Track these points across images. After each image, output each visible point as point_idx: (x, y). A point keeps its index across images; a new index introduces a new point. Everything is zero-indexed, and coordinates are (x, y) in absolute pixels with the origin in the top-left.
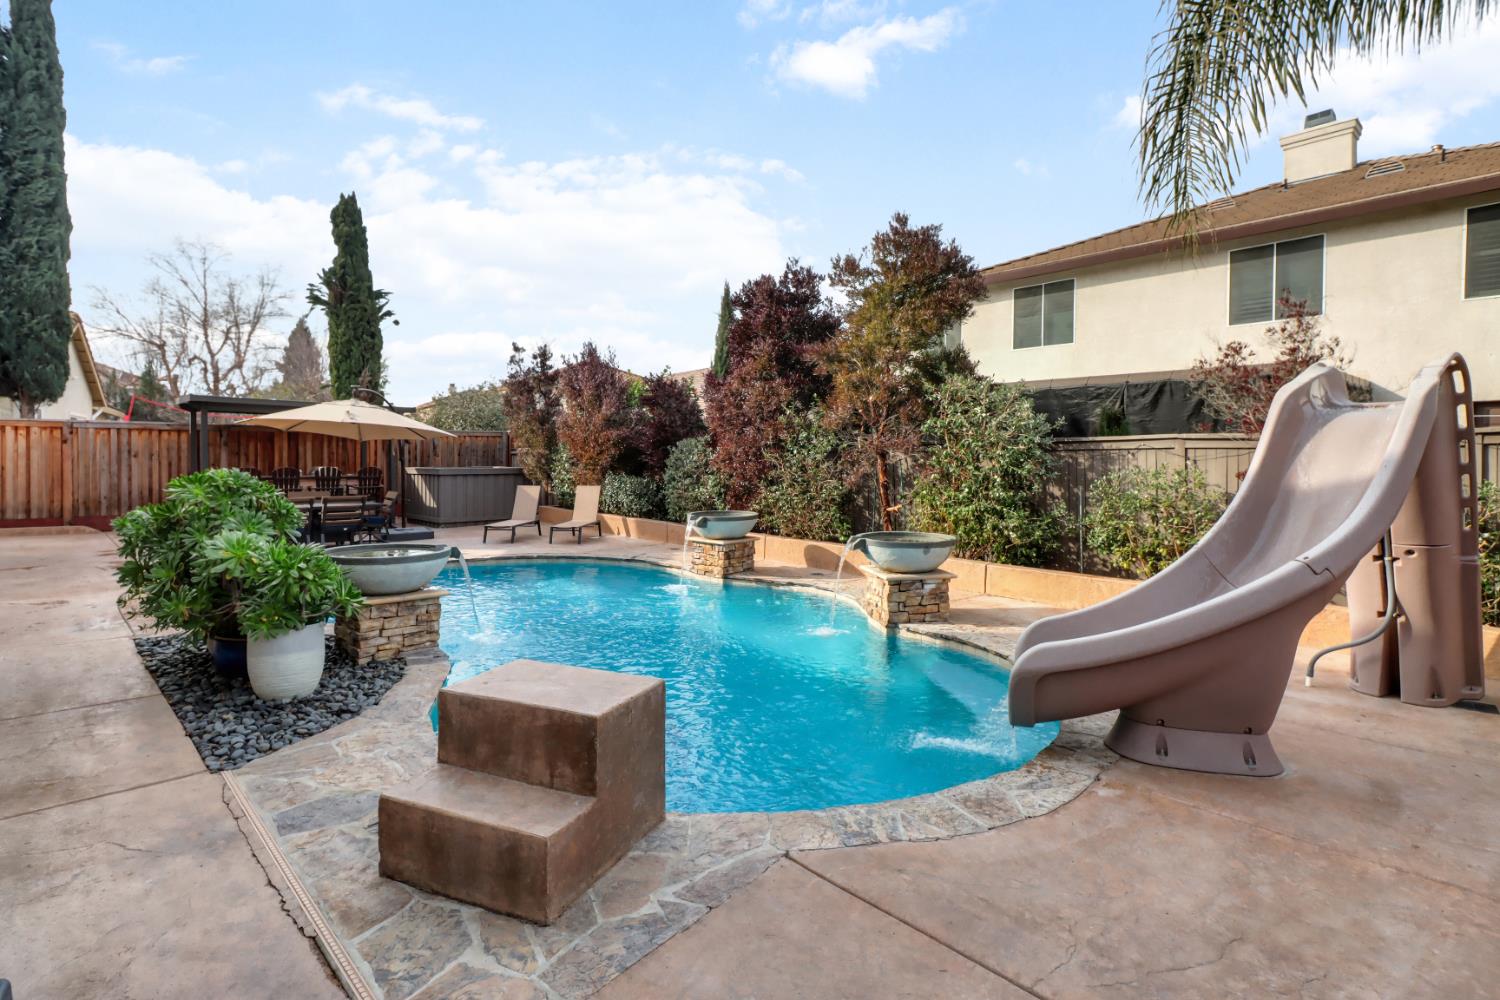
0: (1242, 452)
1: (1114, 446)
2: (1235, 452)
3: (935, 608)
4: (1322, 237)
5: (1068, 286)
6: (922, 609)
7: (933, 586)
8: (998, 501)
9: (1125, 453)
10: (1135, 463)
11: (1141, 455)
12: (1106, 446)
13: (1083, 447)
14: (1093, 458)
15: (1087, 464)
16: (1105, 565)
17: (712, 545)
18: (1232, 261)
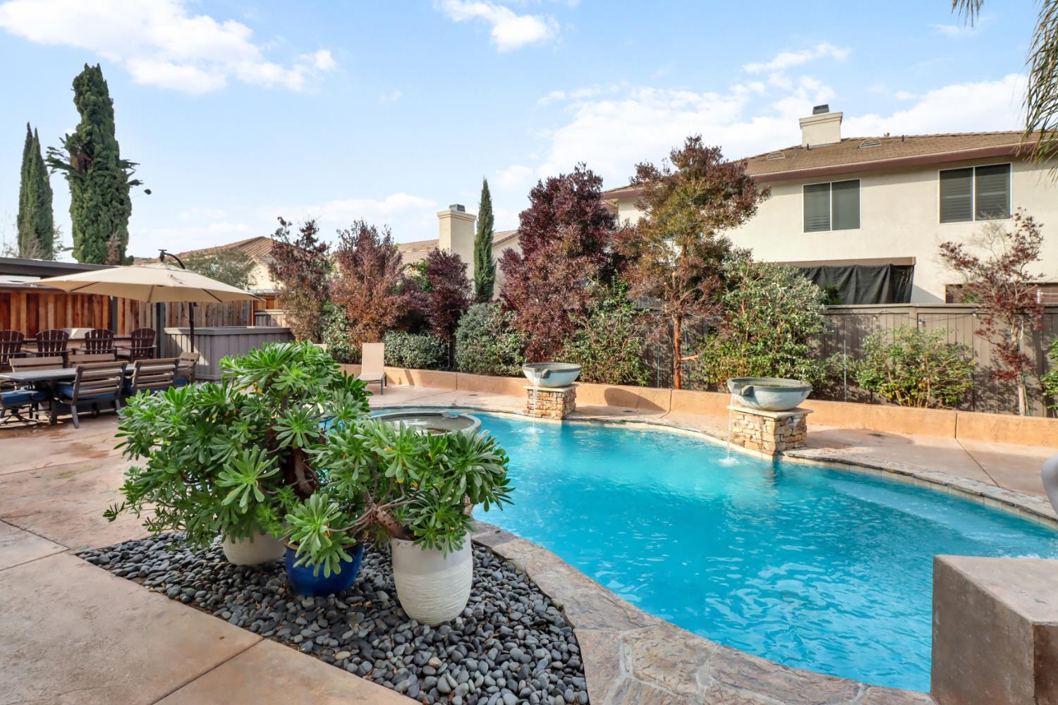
0: (958, 316)
1: (862, 311)
2: (954, 316)
3: (800, 437)
4: (1009, 165)
5: (856, 184)
6: (793, 438)
7: (798, 420)
8: (789, 351)
9: (869, 316)
10: (877, 323)
11: (882, 318)
12: (855, 311)
13: (837, 312)
14: (844, 320)
15: (839, 324)
16: (853, 395)
17: (549, 392)
18: (941, 178)
